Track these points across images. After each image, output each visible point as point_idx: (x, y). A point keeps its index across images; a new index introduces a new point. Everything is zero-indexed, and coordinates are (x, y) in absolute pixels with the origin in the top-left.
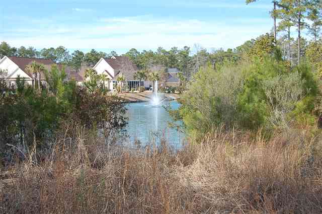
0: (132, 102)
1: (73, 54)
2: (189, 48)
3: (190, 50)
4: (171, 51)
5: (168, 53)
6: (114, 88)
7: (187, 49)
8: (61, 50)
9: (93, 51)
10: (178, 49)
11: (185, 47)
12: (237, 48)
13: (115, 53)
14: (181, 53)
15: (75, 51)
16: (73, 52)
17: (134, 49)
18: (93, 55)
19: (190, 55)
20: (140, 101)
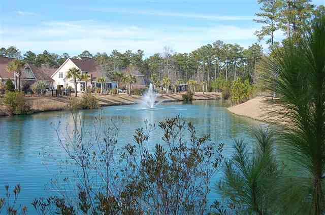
0: (116, 105)
1: (25, 55)
2: (142, 52)
3: (144, 53)
4: (125, 54)
5: (123, 55)
6: (81, 90)
7: (141, 53)
8: (13, 50)
9: (45, 52)
10: (132, 52)
11: (139, 50)
12: (193, 52)
13: (68, 55)
14: (135, 56)
15: (27, 52)
16: (26, 53)
17: (87, 51)
18: (45, 57)
19: (144, 59)
20: (123, 104)
